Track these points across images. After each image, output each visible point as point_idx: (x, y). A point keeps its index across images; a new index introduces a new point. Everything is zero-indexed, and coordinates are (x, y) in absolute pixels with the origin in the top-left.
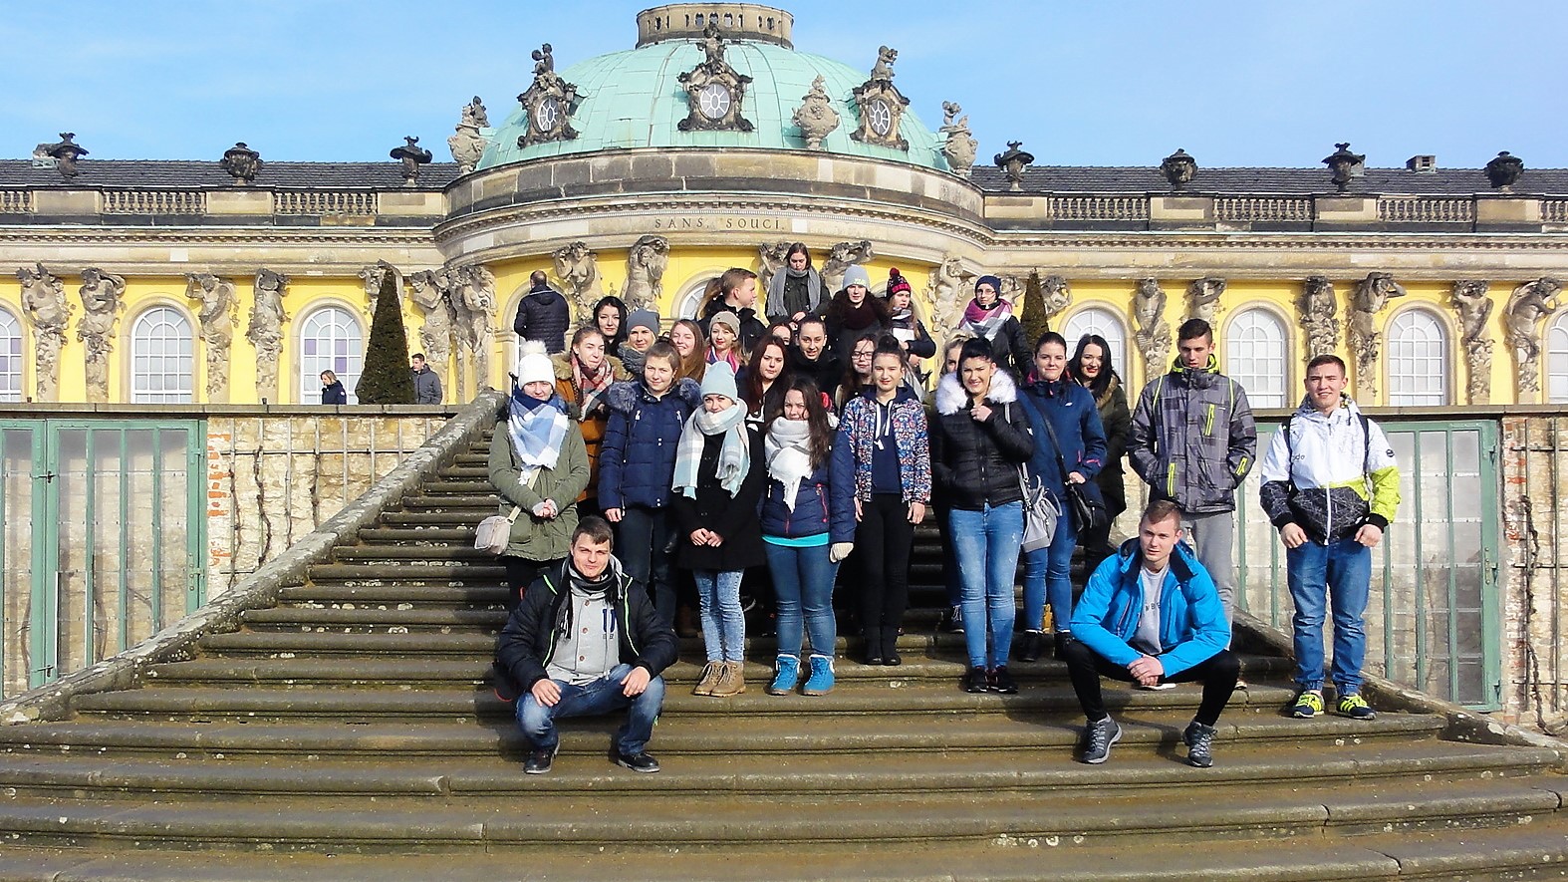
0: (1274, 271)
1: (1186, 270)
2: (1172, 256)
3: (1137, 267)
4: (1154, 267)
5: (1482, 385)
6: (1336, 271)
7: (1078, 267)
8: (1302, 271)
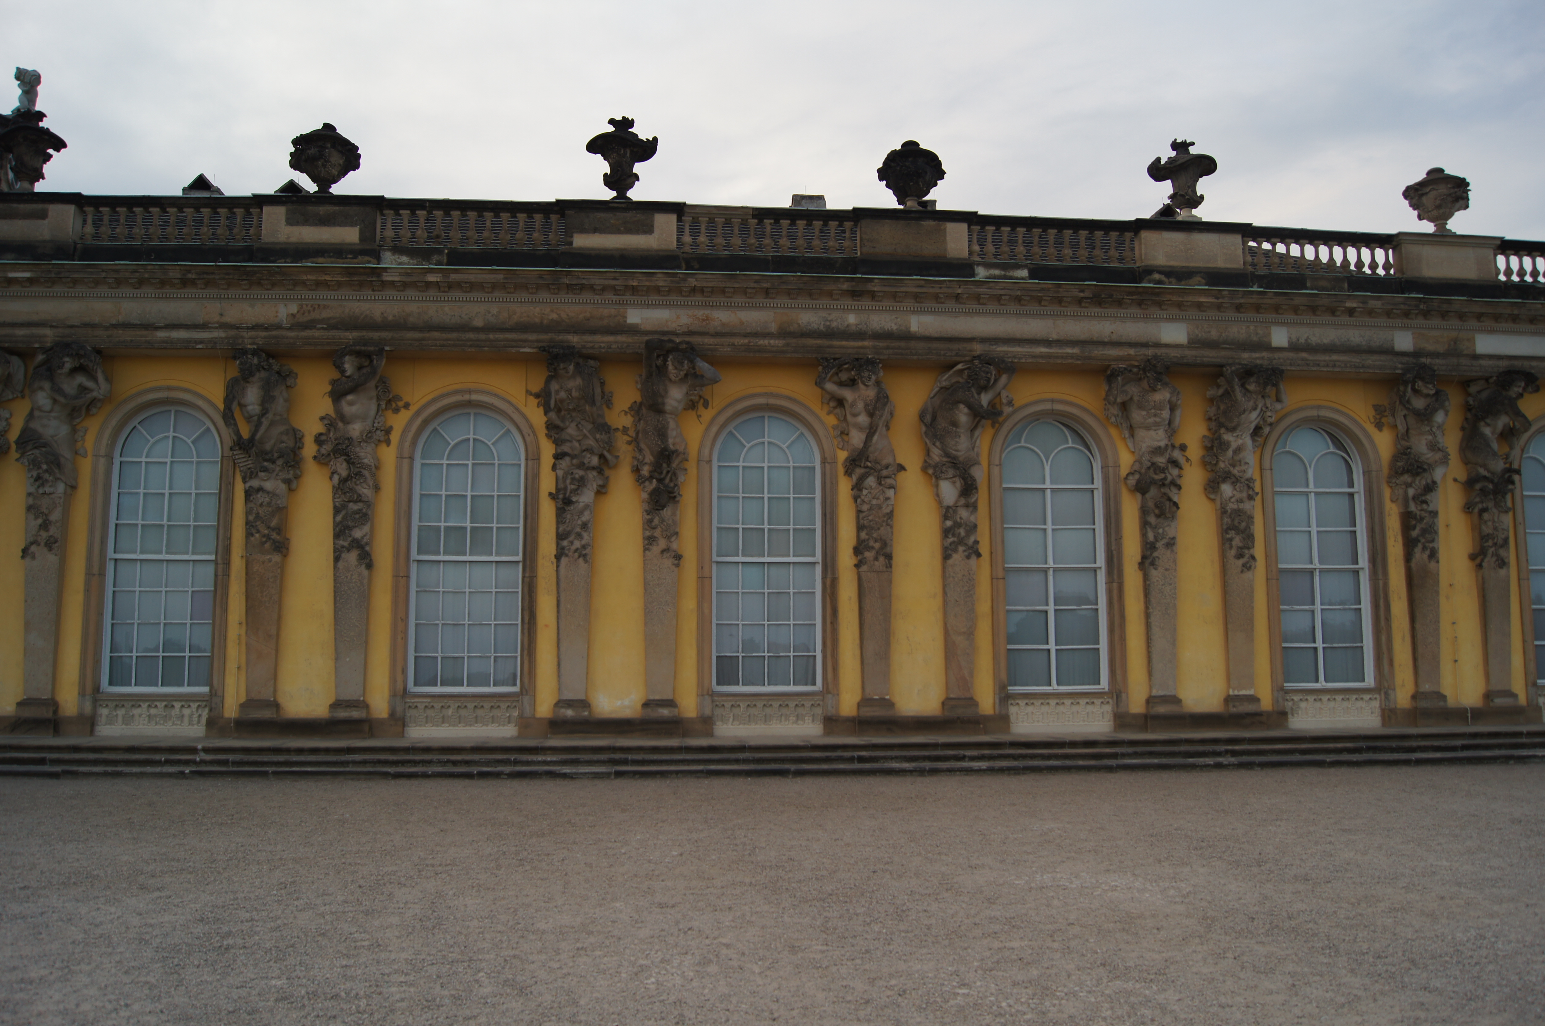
0: (482, 336)
1: (317, 334)
2: (293, 308)
3: (224, 326)
4: (256, 327)
5: (877, 545)
6: (598, 338)
7: (115, 326)
8: (532, 337)
